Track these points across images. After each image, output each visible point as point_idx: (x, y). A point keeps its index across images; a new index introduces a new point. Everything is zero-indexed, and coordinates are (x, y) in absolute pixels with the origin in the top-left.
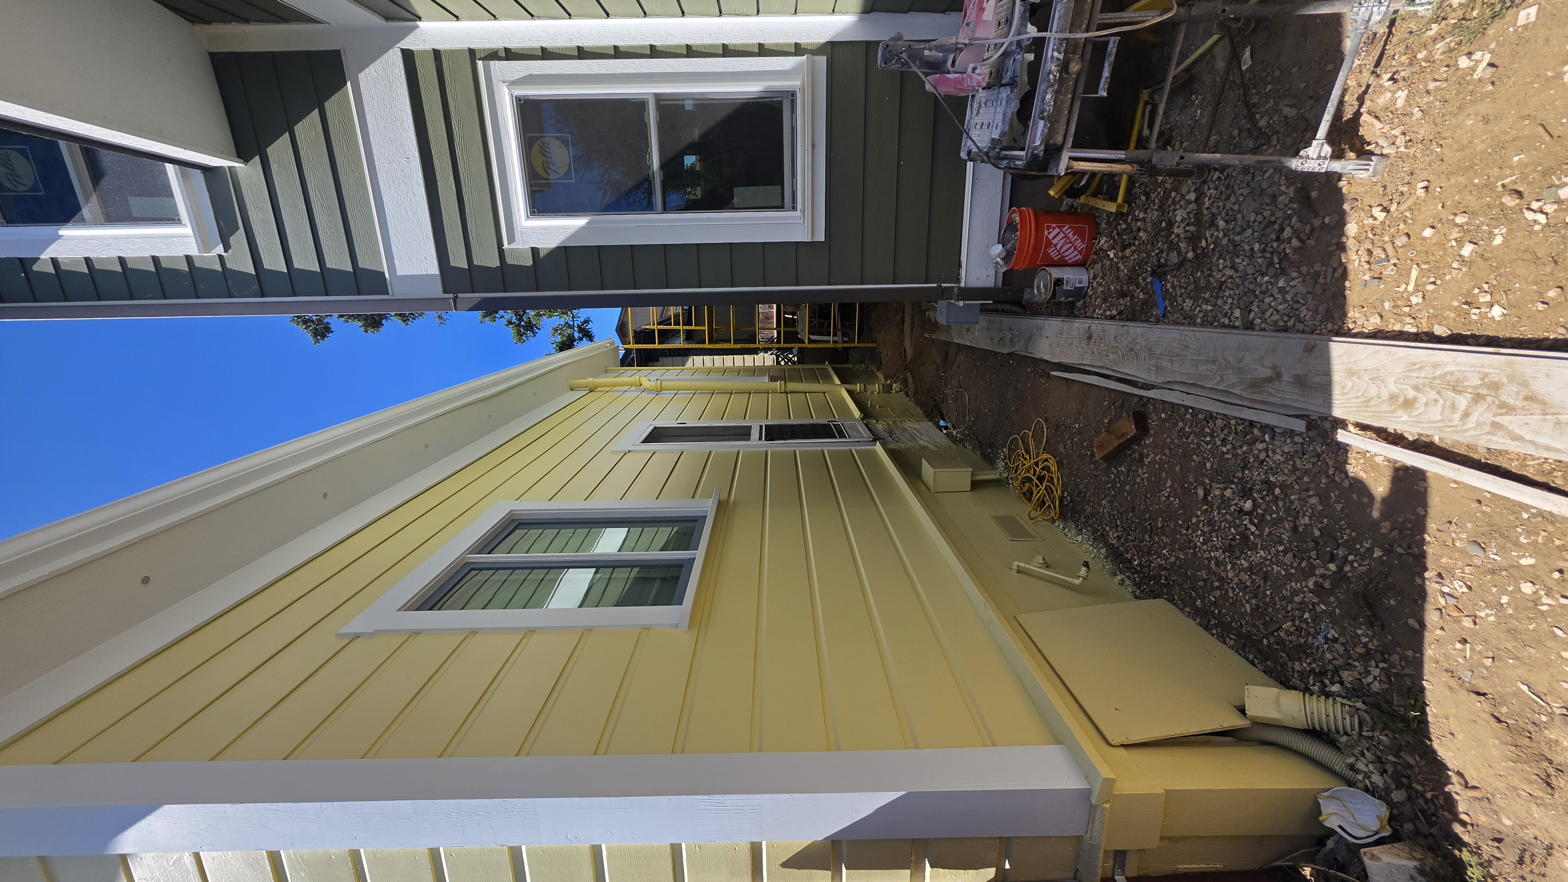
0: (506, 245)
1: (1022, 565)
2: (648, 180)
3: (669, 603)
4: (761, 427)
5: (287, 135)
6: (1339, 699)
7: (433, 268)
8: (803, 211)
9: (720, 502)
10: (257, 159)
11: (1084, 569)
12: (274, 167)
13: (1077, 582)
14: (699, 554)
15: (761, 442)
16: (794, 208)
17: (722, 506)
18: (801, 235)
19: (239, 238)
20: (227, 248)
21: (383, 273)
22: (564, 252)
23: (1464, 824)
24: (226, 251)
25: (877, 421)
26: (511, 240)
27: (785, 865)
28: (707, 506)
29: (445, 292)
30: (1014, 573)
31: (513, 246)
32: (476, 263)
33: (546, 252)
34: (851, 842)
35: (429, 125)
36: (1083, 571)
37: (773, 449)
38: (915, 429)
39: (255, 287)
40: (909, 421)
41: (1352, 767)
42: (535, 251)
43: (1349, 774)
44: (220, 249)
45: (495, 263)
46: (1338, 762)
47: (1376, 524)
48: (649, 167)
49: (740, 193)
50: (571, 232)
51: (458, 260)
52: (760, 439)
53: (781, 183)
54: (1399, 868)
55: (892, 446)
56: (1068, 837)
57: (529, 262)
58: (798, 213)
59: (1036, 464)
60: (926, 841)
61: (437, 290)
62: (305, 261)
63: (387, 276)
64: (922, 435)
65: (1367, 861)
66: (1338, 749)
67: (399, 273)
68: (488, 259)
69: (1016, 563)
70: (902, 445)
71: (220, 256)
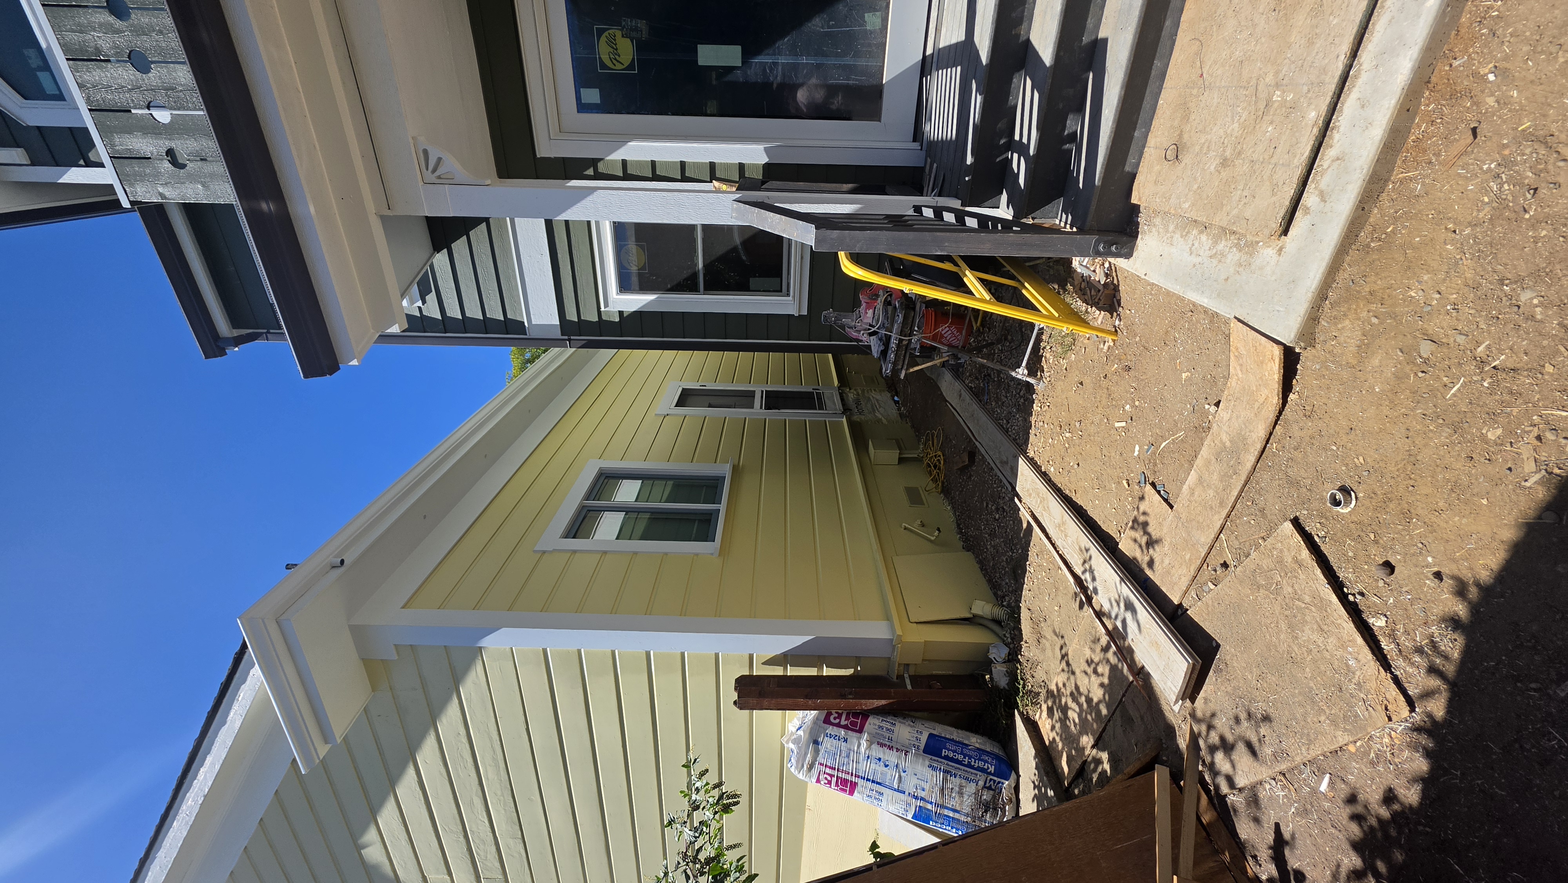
0: (603, 309)
1: (907, 526)
2: (695, 275)
3: (706, 540)
4: (762, 392)
5: (465, 237)
6: (1005, 608)
7: (557, 322)
8: (794, 297)
9: (734, 466)
10: (445, 251)
11: (937, 532)
12: (455, 255)
13: (933, 538)
14: (722, 507)
15: (761, 411)
16: (788, 295)
17: (736, 469)
18: (793, 311)
19: (432, 298)
20: (424, 302)
21: (524, 322)
22: (639, 315)
23: (1021, 655)
24: (423, 305)
25: (850, 389)
26: (606, 306)
27: (763, 664)
28: (725, 470)
29: (562, 335)
30: (902, 529)
31: (606, 309)
32: (582, 318)
33: (628, 314)
34: (792, 655)
35: (556, 235)
36: (937, 533)
37: (770, 417)
38: (877, 400)
39: (441, 327)
40: (875, 390)
41: (1005, 635)
42: (621, 313)
43: (1003, 637)
44: (420, 303)
45: (596, 319)
46: (1001, 632)
47: (1021, 539)
48: (696, 265)
49: (753, 282)
50: (644, 303)
51: (572, 316)
52: (761, 408)
53: (780, 276)
54: (1001, 671)
55: (856, 418)
56: (885, 658)
57: (617, 320)
58: (790, 298)
59: (935, 456)
60: (824, 657)
61: (558, 334)
62: (473, 312)
63: (526, 324)
64: (880, 407)
65: (993, 669)
66: (1002, 626)
67: (533, 323)
68: (591, 316)
69: (904, 524)
70: (863, 417)
71: (420, 308)
